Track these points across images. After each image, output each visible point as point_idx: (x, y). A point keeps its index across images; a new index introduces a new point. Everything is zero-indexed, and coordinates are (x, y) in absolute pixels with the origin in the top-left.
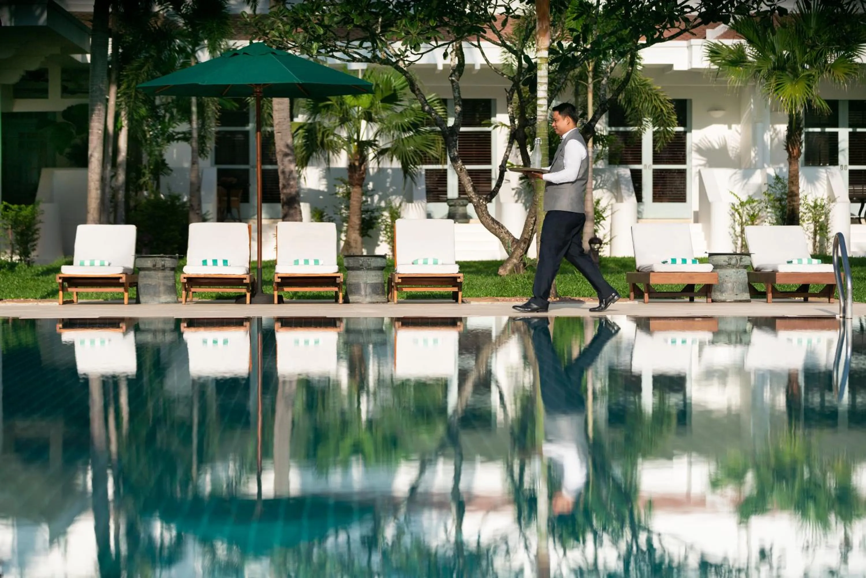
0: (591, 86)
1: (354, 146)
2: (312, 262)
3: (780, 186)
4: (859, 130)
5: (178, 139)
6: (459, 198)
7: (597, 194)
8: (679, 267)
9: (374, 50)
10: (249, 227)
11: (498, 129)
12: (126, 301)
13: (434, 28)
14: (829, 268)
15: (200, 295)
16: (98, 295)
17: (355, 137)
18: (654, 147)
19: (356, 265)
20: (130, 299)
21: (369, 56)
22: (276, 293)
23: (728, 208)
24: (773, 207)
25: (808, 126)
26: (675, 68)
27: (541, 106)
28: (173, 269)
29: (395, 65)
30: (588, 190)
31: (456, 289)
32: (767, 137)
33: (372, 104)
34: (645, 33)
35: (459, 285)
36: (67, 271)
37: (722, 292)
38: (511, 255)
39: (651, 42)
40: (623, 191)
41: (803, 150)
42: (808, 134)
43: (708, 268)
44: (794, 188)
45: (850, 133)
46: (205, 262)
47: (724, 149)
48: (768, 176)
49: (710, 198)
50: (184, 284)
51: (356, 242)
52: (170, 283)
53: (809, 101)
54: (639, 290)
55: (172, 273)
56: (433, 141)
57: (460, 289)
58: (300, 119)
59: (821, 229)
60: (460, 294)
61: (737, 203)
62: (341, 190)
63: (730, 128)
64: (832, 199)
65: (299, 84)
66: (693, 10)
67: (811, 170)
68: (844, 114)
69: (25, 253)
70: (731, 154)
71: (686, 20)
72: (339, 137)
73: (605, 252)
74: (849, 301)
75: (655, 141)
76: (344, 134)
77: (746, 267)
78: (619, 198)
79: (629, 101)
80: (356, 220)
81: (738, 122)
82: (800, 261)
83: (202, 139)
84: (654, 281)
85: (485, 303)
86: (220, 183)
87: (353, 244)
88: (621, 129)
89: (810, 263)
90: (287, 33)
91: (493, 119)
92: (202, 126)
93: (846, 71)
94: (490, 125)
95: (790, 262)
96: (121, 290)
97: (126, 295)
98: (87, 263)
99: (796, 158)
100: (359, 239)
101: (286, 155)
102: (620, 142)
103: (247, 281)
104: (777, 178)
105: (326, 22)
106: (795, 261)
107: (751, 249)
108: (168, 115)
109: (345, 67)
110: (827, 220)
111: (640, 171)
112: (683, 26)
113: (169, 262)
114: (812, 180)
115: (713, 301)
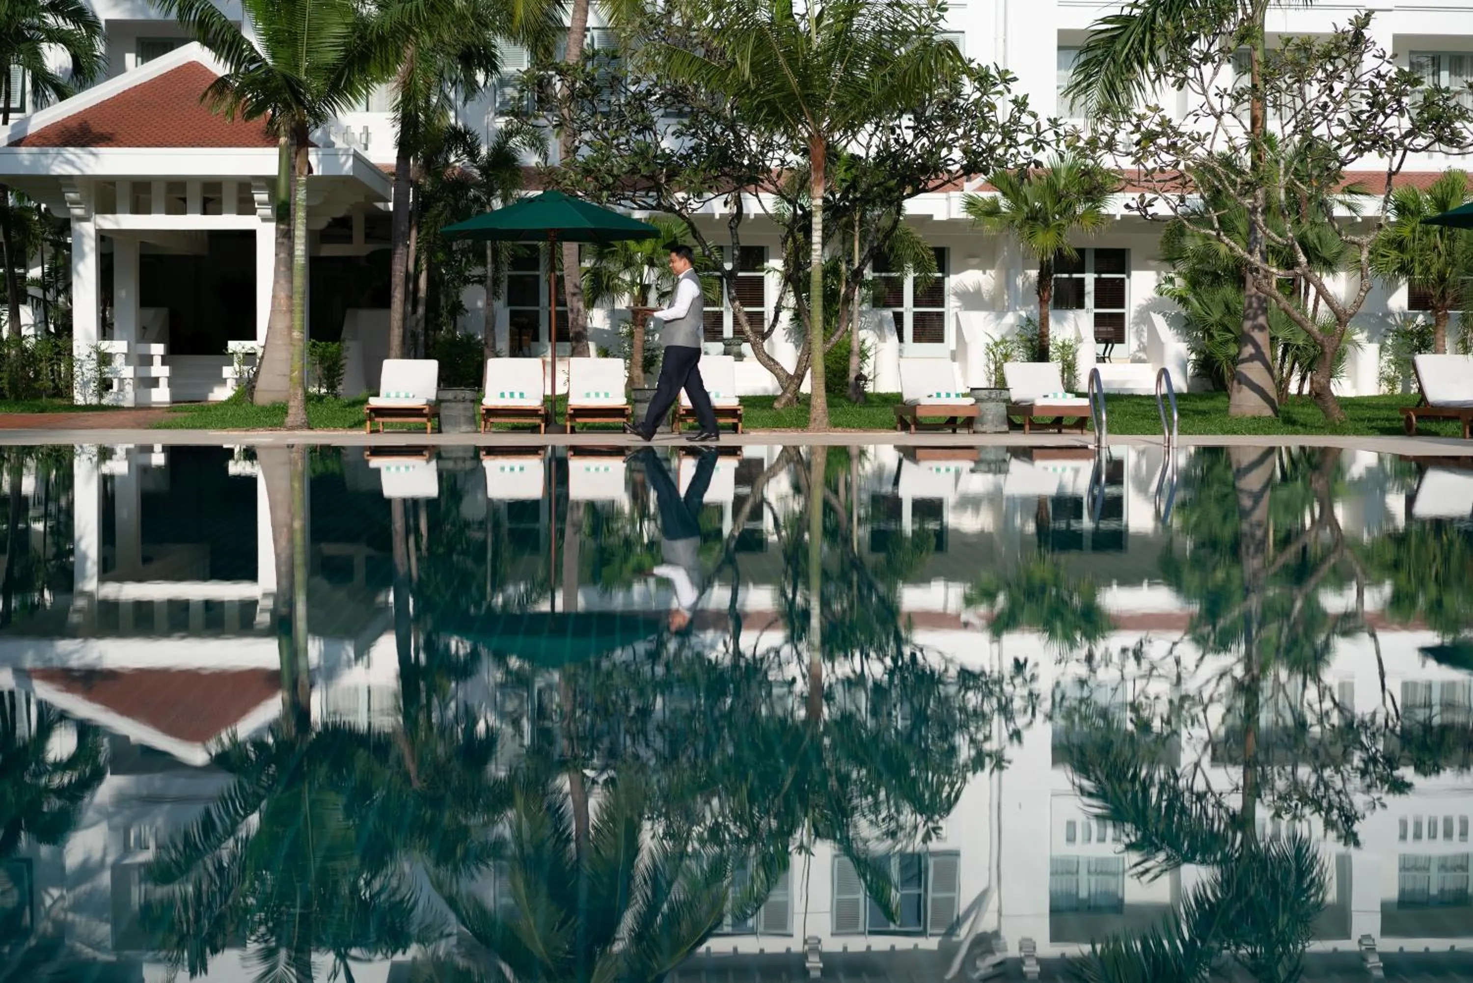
0: (857, 235)
1: (636, 290)
2: (602, 395)
3: (1031, 327)
4: (1104, 276)
5: (473, 283)
6: (734, 338)
7: (863, 334)
8: (943, 401)
9: (659, 198)
10: (544, 363)
11: (771, 274)
12: (429, 430)
13: (716, 178)
14: (1085, 402)
15: (498, 425)
16: (402, 425)
17: (638, 281)
18: (915, 292)
19: (642, 398)
20: (432, 428)
21: (654, 204)
22: (569, 424)
23: (983, 348)
24: (1025, 347)
25: (1056, 273)
26: (935, 218)
27: (816, 250)
28: (473, 401)
29: (679, 214)
30: (855, 331)
31: (735, 421)
32: (1019, 281)
33: (654, 250)
34: (910, 183)
35: (739, 417)
36: (374, 402)
37: (982, 424)
38: (785, 390)
39: (916, 192)
40: (886, 330)
41: (1053, 294)
42: (1056, 279)
43: (971, 401)
44: (1044, 330)
45: (1096, 279)
46: (502, 395)
47: (978, 292)
48: (1020, 316)
49: (967, 339)
50: (483, 415)
51: (638, 377)
52: (469, 414)
53: (1060, 250)
54: (905, 421)
55: (472, 405)
56: (711, 284)
57: (740, 421)
58: (587, 264)
59: (1069, 367)
60: (740, 425)
61: (991, 343)
62: (624, 330)
63: (984, 273)
64: (1079, 340)
65: (591, 230)
66: (955, 162)
67: (1058, 312)
68: (1090, 260)
69: (331, 387)
70: (986, 297)
71: (949, 172)
72: (623, 281)
73: (869, 388)
74: (1104, 432)
75: (916, 286)
76: (628, 278)
77: (1005, 401)
78: (882, 338)
79: (891, 249)
80: (639, 358)
81: (992, 268)
82: (1055, 396)
83: (496, 282)
84: (920, 413)
85: (763, 434)
86: (512, 324)
87: (636, 380)
88: (883, 274)
89: (1064, 397)
90: (578, 182)
91: (766, 264)
92: (496, 269)
93: (1094, 220)
94: (763, 270)
95: (1046, 396)
96: (424, 420)
97: (429, 425)
98: (393, 395)
99: (1047, 302)
100: (642, 375)
101: (574, 294)
102: (882, 287)
103: (542, 412)
104: (1029, 320)
105: (615, 171)
106: (1051, 396)
107: (1010, 384)
108: (464, 260)
109: (630, 214)
110: (1074, 358)
111: (901, 314)
112: (946, 177)
113: (468, 394)
114: (1059, 321)
115: (974, 432)
